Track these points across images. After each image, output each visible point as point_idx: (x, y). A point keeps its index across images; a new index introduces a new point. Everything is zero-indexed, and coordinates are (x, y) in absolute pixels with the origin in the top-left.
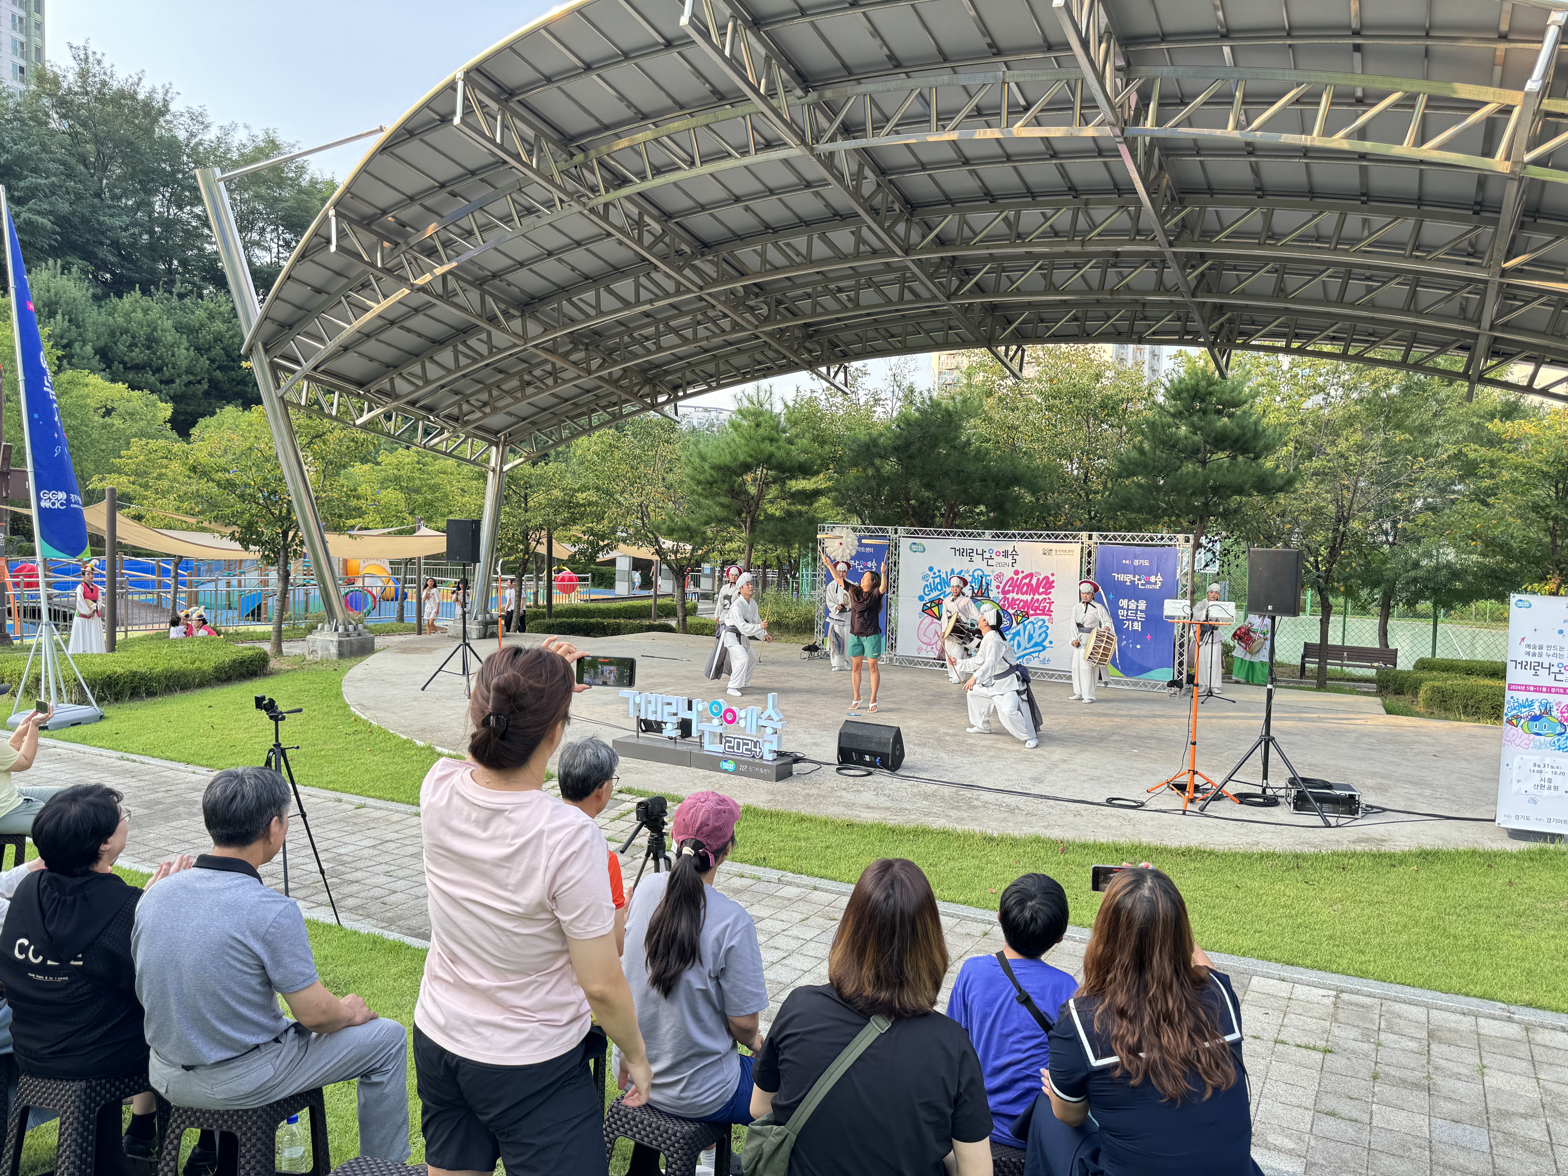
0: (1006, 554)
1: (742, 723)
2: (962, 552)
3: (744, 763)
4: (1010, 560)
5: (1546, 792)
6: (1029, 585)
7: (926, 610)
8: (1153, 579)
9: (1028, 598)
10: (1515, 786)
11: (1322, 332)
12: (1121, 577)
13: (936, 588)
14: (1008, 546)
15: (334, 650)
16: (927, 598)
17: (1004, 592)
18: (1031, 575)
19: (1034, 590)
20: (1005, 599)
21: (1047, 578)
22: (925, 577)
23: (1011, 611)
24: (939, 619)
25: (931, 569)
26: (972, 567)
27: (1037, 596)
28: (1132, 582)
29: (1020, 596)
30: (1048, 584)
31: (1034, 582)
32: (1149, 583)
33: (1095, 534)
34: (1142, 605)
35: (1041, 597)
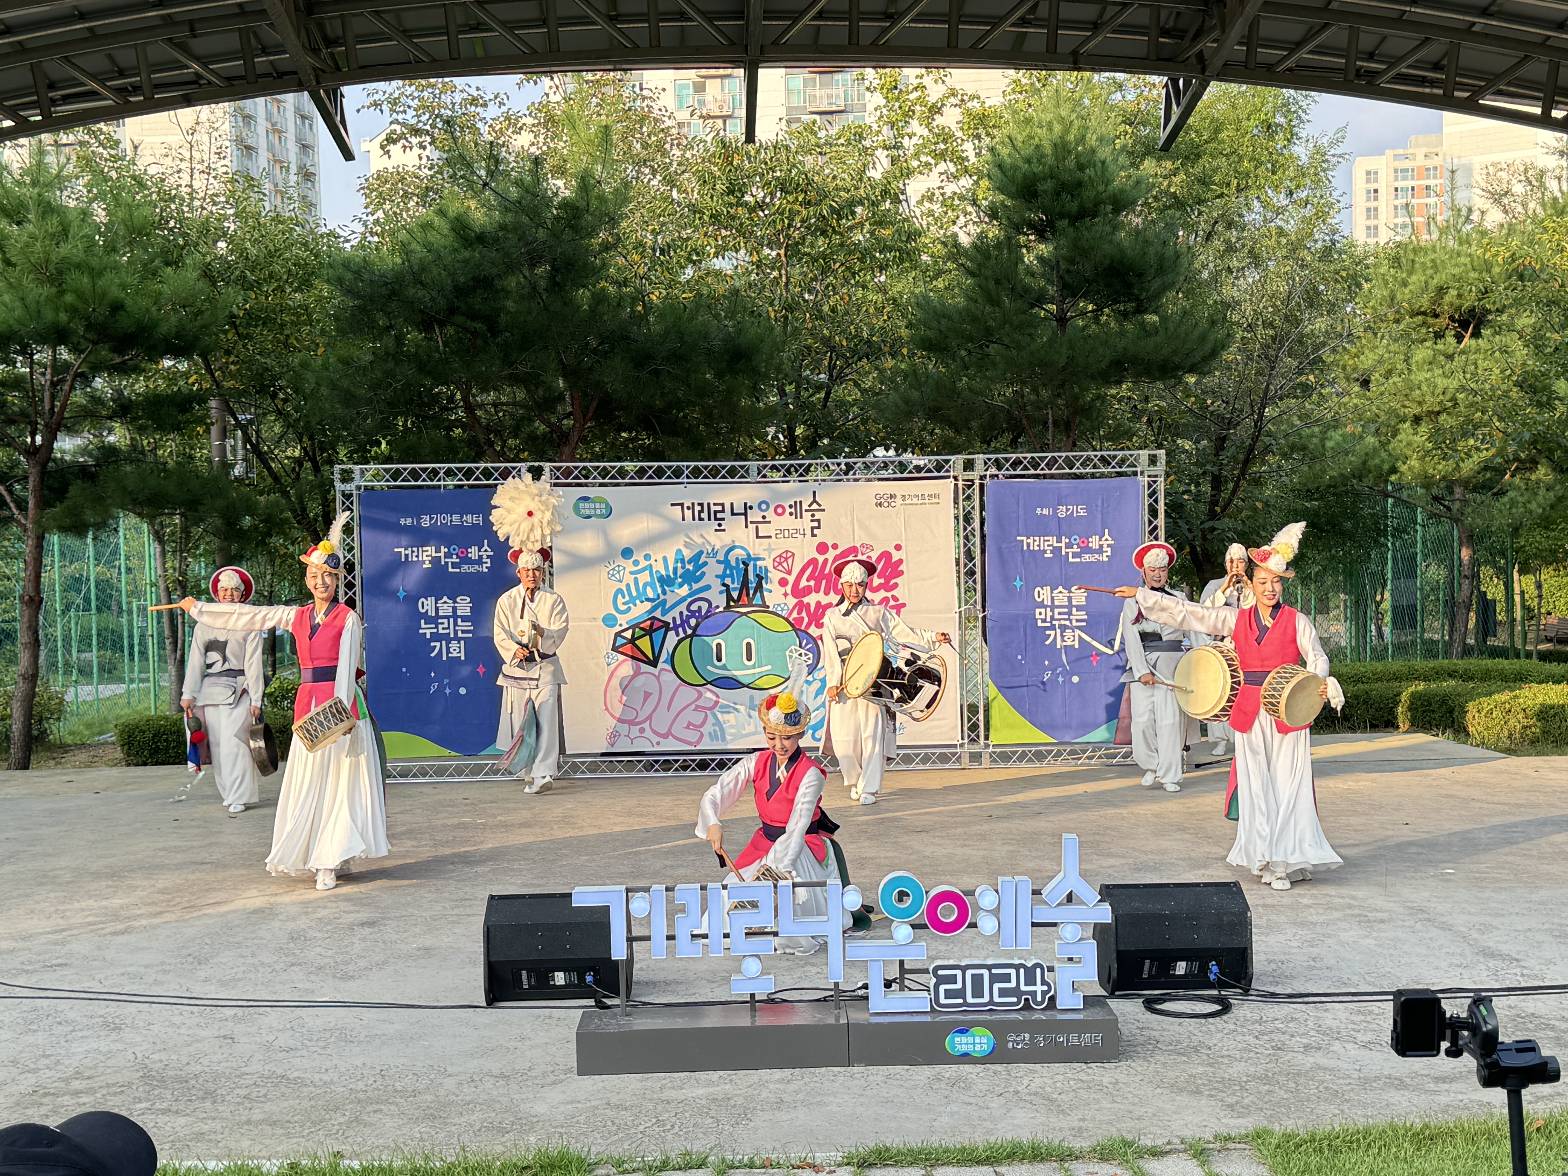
0: (797, 510)
1: (987, 924)
2: (697, 512)
3: (1018, 1027)
4: (806, 522)
7: (623, 646)
8: (1094, 542)
12: (1033, 543)
13: (642, 596)
14: (801, 492)
16: (623, 621)
17: (798, 592)
20: (801, 606)
21: (886, 555)
22: (615, 574)
24: (654, 663)
25: (628, 554)
28: (1056, 550)
30: (891, 568)
32: (1087, 550)
33: (980, 459)
34: (1079, 595)
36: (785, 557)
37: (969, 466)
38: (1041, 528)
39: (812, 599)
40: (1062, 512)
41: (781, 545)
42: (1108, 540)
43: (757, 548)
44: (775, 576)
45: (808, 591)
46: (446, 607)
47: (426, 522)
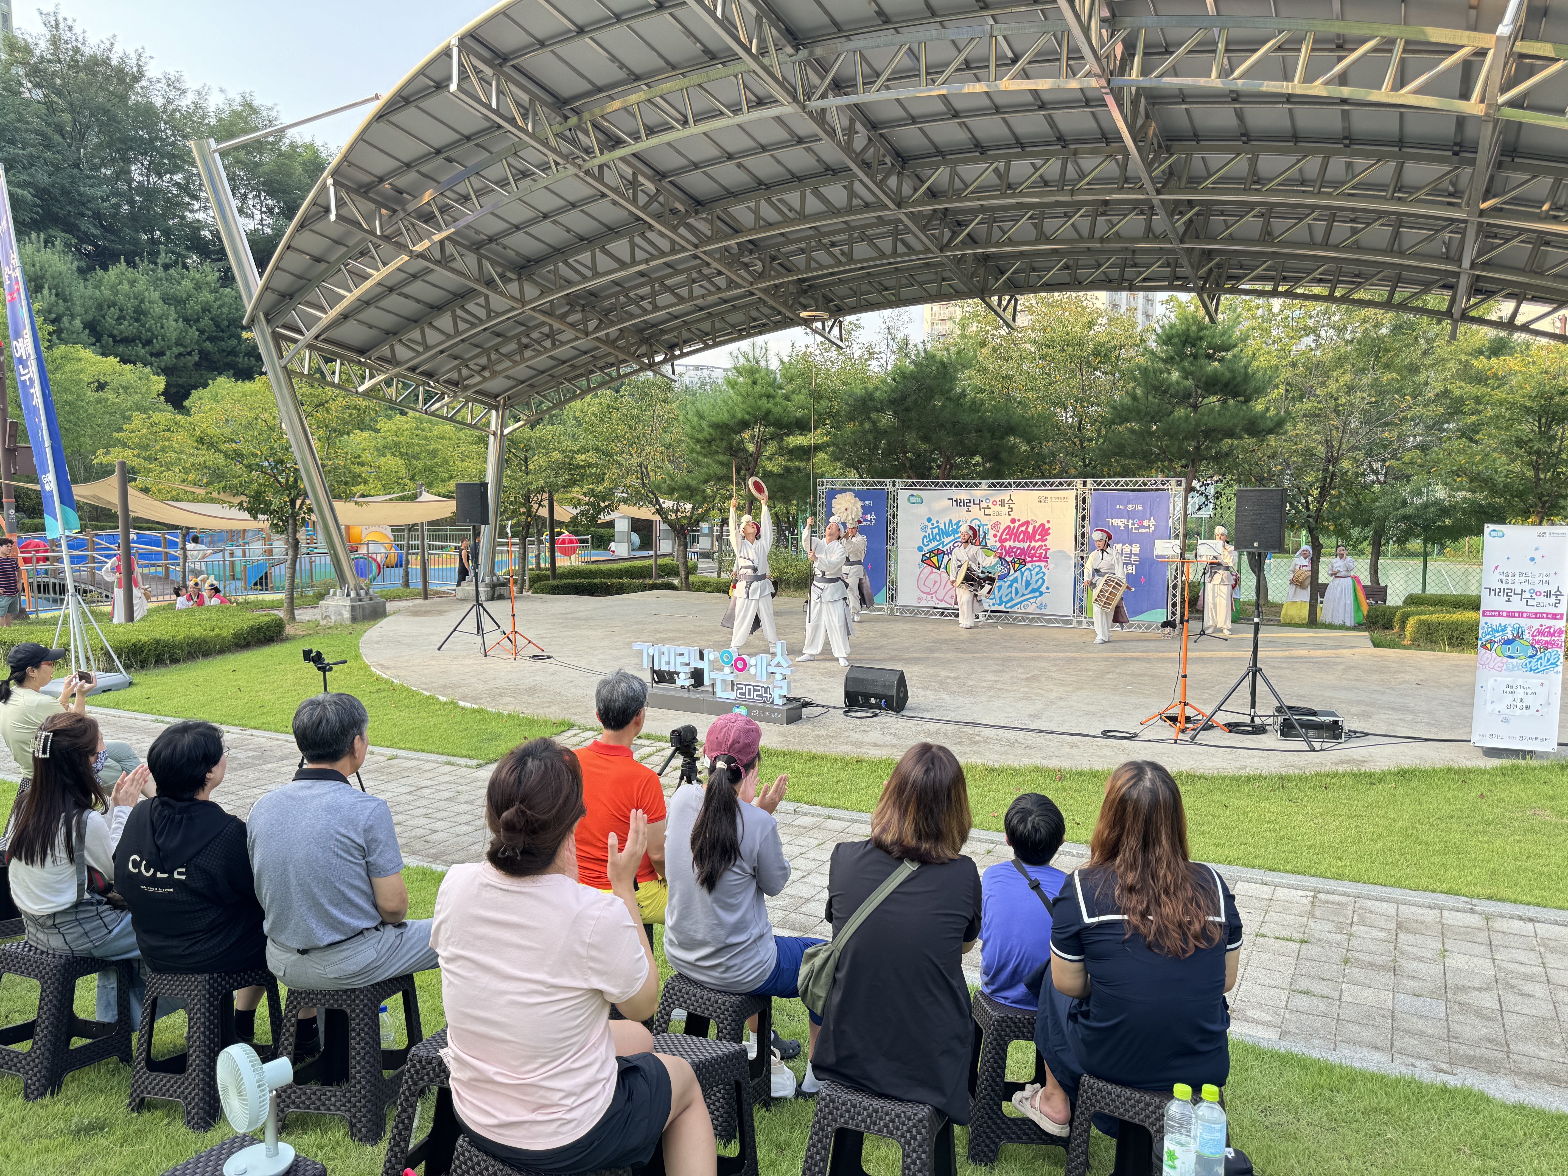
0: (1002, 503)
1: (753, 671)
2: (959, 503)
3: (756, 708)
4: (1006, 509)
5: (1518, 712)
6: (1026, 532)
7: (926, 560)
8: (1146, 523)
9: (1025, 545)
10: (1489, 707)
11: (1309, 274)
12: (1115, 522)
13: (934, 539)
14: (1004, 495)
15: (347, 615)
16: (926, 549)
17: (1002, 541)
18: (1027, 523)
19: (1031, 538)
20: (1002, 547)
21: (1043, 525)
22: (923, 529)
23: (1008, 559)
24: (939, 569)
25: (929, 520)
26: (969, 517)
27: (1033, 544)
28: (1126, 527)
29: (1017, 544)
30: (1044, 531)
31: (1030, 529)
32: (1142, 527)
33: (1089, 481)
34: (1136, 549)
35: (1037, 545)
36: (996, 525)
37: (1085, 484)
38: (1119, 515)
39: (1007, 544)
40: (1130, 508)
41: (994, 519)
42: (1153, 522)
43: (985, 520)
44: (991, 533)
45: (1006, 540)
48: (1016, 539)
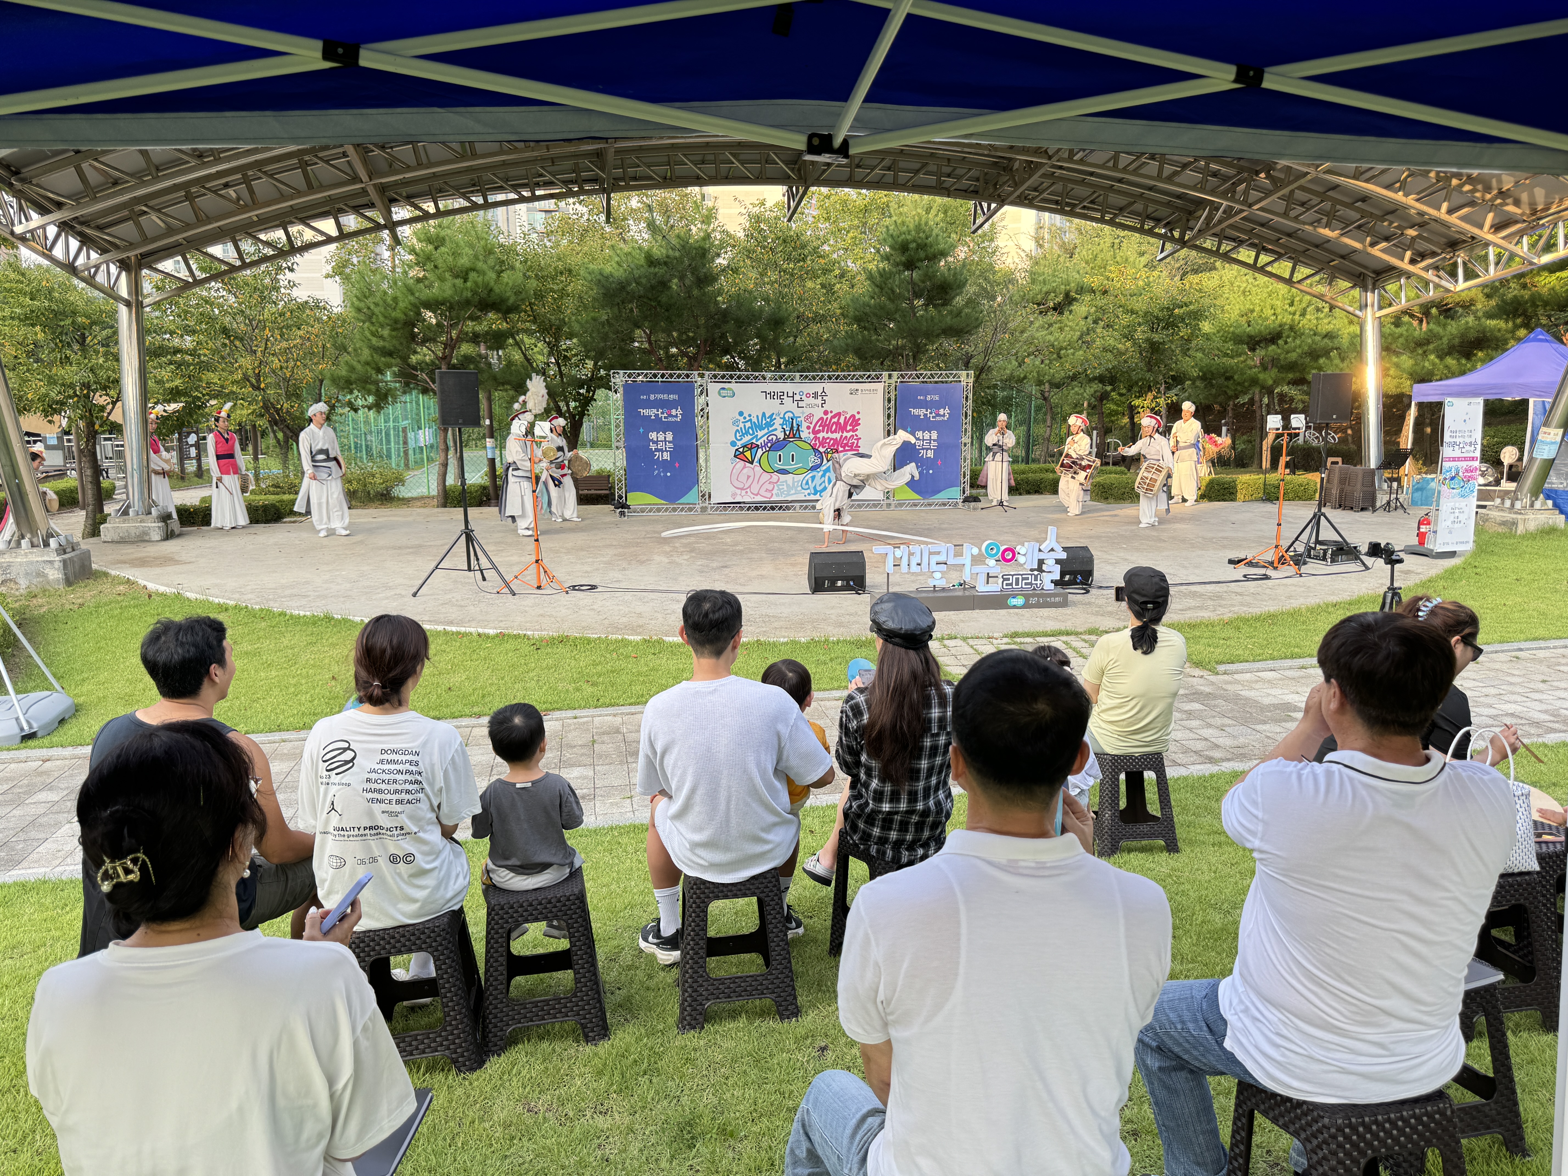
0: (815, 395)
1: (1022, 560)
3: (1033, 596)
4: (819, 401)
5: (1456, 525)
6: (838, 423)
9: (837, 436)
10: (1444, 524)
12: (915, 411)
14: (817, 387)
17: (815, 432)
18: (839, 415)
19: (843, 429)
20: (816, 438)
21: (853, 416)
22: (735, 423)
24: (752, 463)
25: (741, 414)
27: (845, 434)
28: (925, 415)
29: (830, 435)
30: (855, 422)
31: (842, 421)
32: (938, 415)
33: (895, 374)
34: (934, 435)
35: (849, 435)
36: (810, 416)
37: (890, 376)
38: (919, 405)
39: (821, 435)
40: (929, 398)
42: (947, 411)
44: (804, 425)
45: (819, 431)
46: (661, 437)
47: (652, 397)
48: (830, 430)
